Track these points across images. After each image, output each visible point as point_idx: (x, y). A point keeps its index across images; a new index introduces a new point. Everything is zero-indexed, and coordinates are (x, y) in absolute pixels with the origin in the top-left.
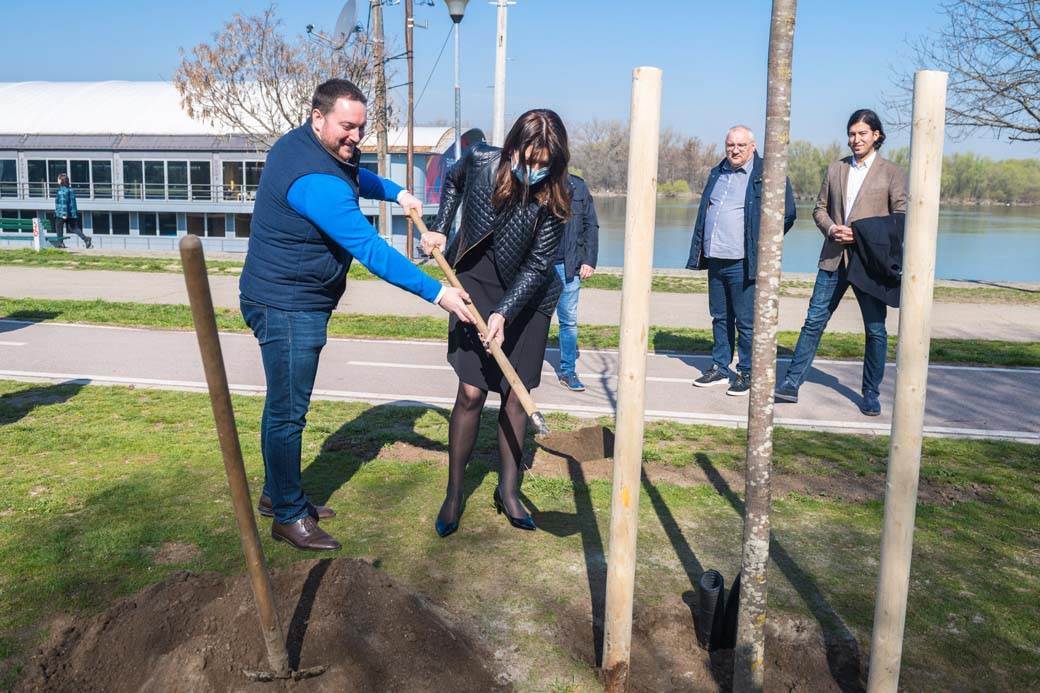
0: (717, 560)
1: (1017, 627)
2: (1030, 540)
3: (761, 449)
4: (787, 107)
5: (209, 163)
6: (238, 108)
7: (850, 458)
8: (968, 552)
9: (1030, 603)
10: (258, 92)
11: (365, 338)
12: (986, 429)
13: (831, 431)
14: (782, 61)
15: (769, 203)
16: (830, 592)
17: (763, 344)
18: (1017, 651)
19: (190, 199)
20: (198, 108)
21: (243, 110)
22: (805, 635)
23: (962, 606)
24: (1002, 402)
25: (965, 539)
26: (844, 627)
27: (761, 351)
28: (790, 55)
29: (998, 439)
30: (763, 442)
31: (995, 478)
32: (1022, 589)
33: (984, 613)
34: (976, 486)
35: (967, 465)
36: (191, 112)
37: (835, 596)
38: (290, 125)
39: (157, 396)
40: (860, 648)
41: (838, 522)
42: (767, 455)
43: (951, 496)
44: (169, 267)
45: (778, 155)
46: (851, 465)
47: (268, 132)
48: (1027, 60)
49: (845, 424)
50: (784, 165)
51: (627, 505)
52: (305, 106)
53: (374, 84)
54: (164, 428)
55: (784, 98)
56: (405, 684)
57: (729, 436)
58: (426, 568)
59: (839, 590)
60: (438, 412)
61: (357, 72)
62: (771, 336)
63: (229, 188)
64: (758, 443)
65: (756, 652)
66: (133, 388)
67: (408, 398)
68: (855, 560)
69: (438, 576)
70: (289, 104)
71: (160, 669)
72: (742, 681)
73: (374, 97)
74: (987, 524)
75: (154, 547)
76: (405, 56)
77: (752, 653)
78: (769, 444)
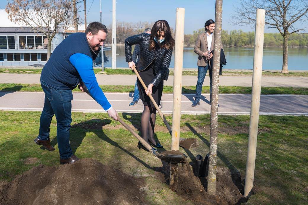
0: (197, 153)
1: (283, 166)
2: (283, 142)
3: (215, 118)
4: (221, 20)
5: (14, 37)
6: (27, 18)
7: (230, 122)
8: (268, 147)
9: (285, 159)
10: (34, 14)
11: (77, 92)
12: (267, 112)
13: (223, 114)
14: (219, 6)
15: (216, 48)
16: (231, 160)
17: (215, 88)
18: (284, 172)
19: (8, 49)
20: (14, 18)
21: (29, 19)
22: (225, 172)
23: (267, 161)
24: (270, 104)
25: (266, 143)
26: (236, 169)
27: (214, 90)
28: (222, 4)
29: (270, 115)
30: (215, 116)
31: (271, 126)
32: (282, 156)
33: (273, 163)
34: (266, 128)
35: (263, 122)
36: (11, 20)
37: (232, 160)
38: (45, 24)
39: (12, 113)
40: (241, 174)
41: (229, 140)
42: (216, 120)
43: (260, 131)
44: (5, 71)
45: (219, 34)
46: (230, 124)
47: (38, 26)
48: (273, 4)
49: (227, 112)
50: (220, 36)
51: (176, 137)
52: (50, 18)
53: (73, 11)
54: (17, 123)
55: (220, 17)
56: (115, 193)
57: (194, 117)
58: (112, 160)
59: (233, 159)
60: (105, 114)
61: (67, 6)
62: (217, 86)
63: (21, 45)
64: (214, 117)
65: (214, 177)
66: (3, 111)
67: (95, 110)
68: (236, 150)
69: (116, 162)
70: (44, 17)
71: (41, 193)
72: (210, 185)
73: (73, 14)
74: (271, 139)
75: (23, 159)
76: (83, 1)
77: (212, 177)
78: (217, 117)
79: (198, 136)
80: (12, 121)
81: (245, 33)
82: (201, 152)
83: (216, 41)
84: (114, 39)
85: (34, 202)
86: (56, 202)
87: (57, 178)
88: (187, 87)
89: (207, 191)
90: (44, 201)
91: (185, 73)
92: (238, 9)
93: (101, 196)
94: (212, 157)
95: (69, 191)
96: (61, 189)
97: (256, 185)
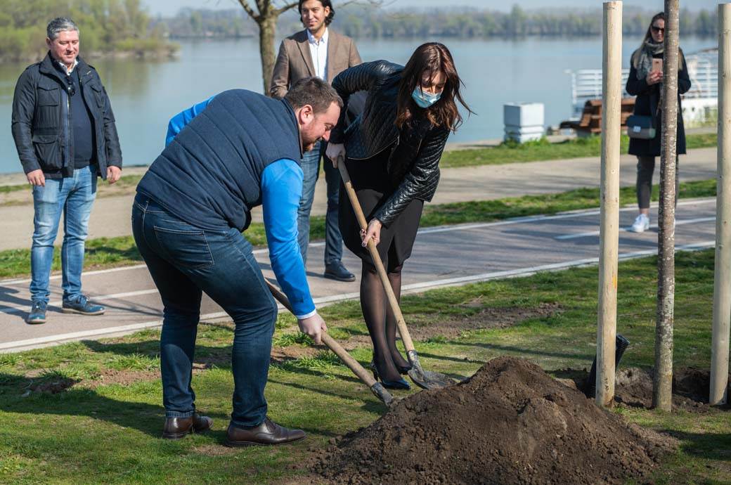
72: (665, 390)
77: (669, 370)
94: (668, 323)
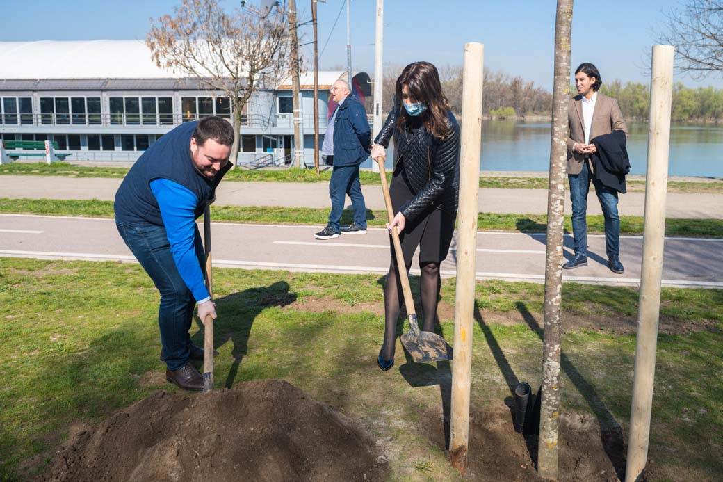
3: (554, 300)
4: (568, 70)
5: (171, 98)
6: (192, 61)
7: (621, 303)
8: (698, 366)
10: (207, 50)
11: (285, 224)
12: (715, 281)
14: (564, 39)
15: (557, 134)
16: (604, 395)
17: (554, 229)
19: (158, 125)
20: (163, 61)
21: (196, 62)
22: (587, 425)
23: (693, 403)
25: (697, 357)
26: (613, 419)
27: (553, 234)
28: (569, 34)
29: (722, 288)
30: (555, 295)
31: (719, 315)
33: (707, 407)
34: (706, 320)
35: (700, 306)
36: (159, 64)
37: (608, 398)
38: (230, 72)
40: (623, 432)
41: (611, 347)
42: (558, 304)
43: (689, 328)
45: (562, 102)
46: (622, 308)
47: (213, 77)
49: (619, 280)
51: (464, 340)
52: (241, 59)
53: (289, 43)
54: (144, 291)
55: (565, 64)
56: (314, 464)
57: (539, 289)
58: (329, 385)
59: (610, 394)
60: (337, 276)
61: (277, 34)
62: (560, 224)
63: (186, 116)
64: (552, 296)
65: (553, 437)
66: (121, 263)
67: (316, 266)
68: (622, 374)
69: (338, 390)
70: (229, 57)
71: (146, 457)
72: (543, 456)
73: (290, 51)
74: (712, 347)
75: (139, 375)
76: (312, 23)
77: (550, 438)
78: (559, 297)
79: (540, 335)
80: (135, 286)
81: (689, 91)
82: (537, 374)
83: (555, 119)
84: (378, 105)
85: (132, 476)
86: (177, 479)
87: (187, 424)
88: (535, 216)
89: (537, 470)
90: (152, 476)
91: (537, 183)
92: (663, 37)
93: (279, 471)
94: (547, 390)
95: (207, 455)
96: (190, 449)
97: (652, 462)
